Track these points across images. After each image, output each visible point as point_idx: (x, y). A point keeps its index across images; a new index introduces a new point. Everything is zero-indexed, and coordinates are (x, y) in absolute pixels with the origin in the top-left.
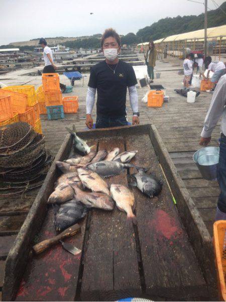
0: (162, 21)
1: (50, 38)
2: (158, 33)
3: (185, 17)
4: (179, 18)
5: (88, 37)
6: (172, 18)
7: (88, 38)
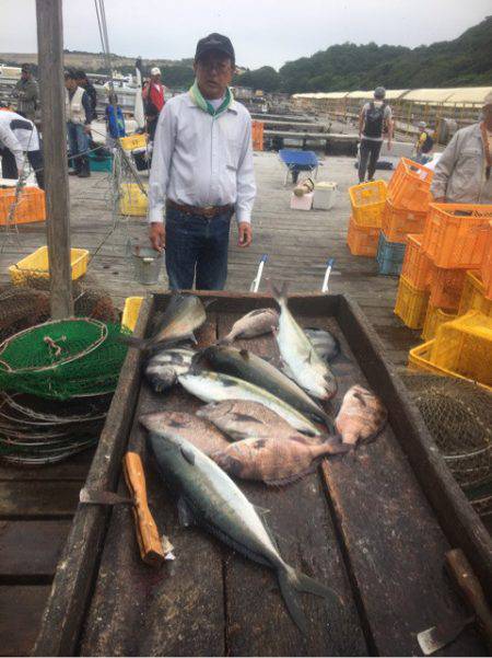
0: (335, 50)
1: (85, 53)
2: (327, 74)
3: (385, 47)
4: (372, 47)
5: (170, 62)
6: (358, 45)
7: (170, 65)
